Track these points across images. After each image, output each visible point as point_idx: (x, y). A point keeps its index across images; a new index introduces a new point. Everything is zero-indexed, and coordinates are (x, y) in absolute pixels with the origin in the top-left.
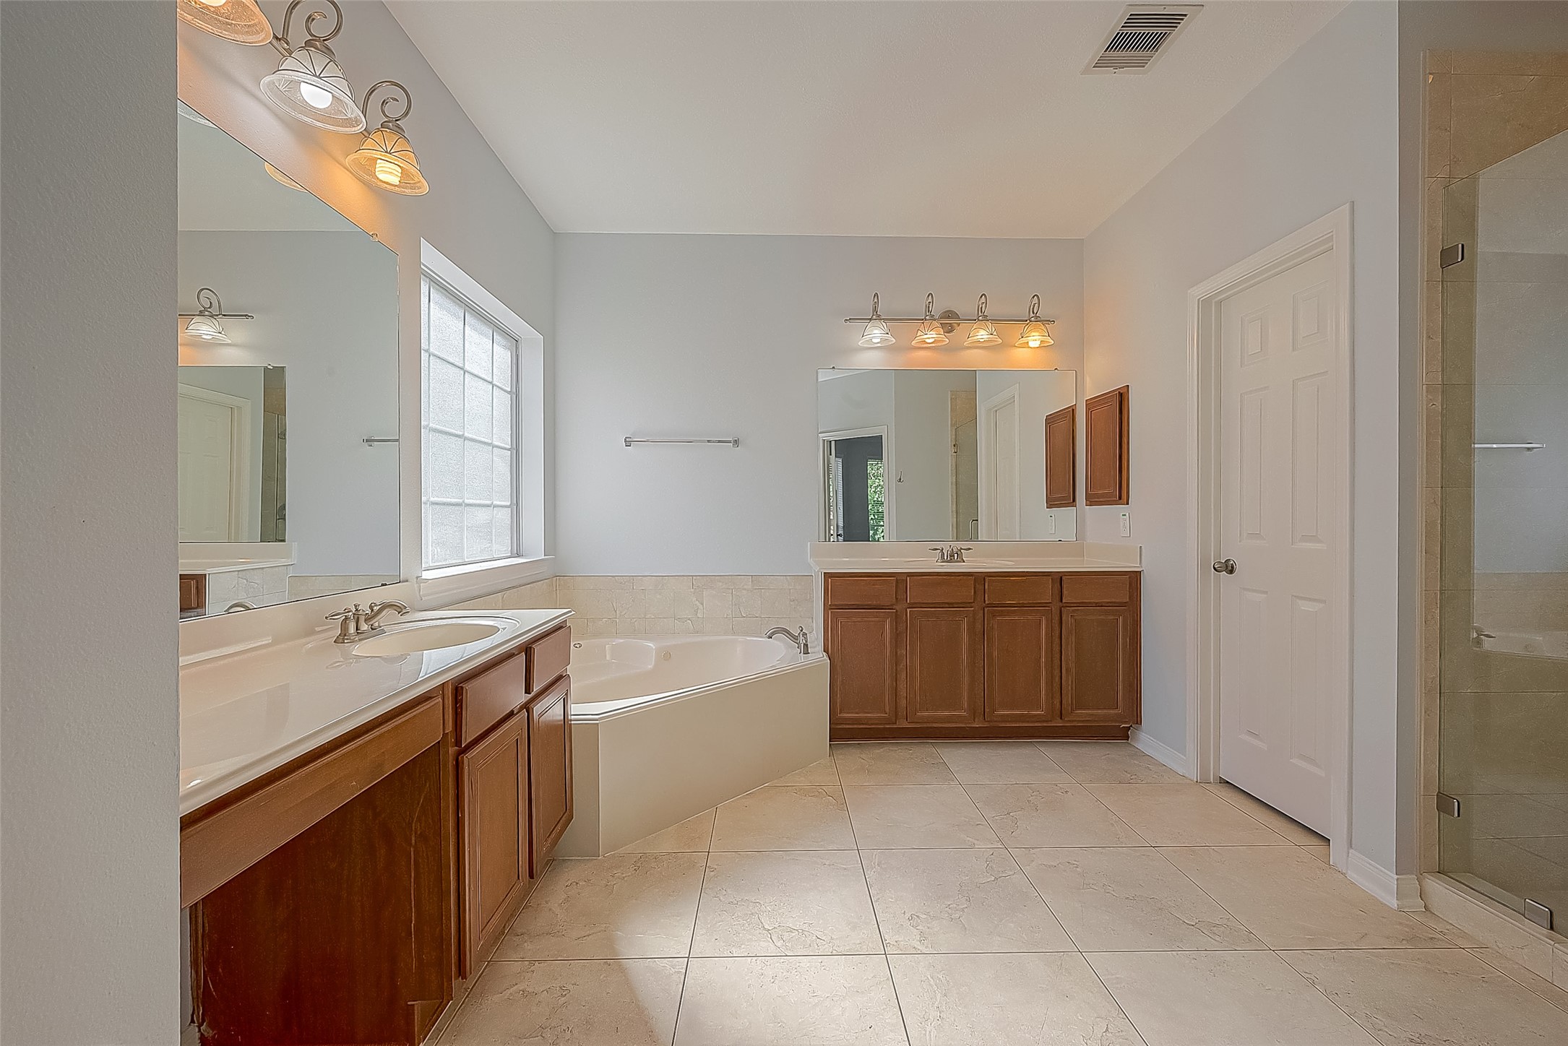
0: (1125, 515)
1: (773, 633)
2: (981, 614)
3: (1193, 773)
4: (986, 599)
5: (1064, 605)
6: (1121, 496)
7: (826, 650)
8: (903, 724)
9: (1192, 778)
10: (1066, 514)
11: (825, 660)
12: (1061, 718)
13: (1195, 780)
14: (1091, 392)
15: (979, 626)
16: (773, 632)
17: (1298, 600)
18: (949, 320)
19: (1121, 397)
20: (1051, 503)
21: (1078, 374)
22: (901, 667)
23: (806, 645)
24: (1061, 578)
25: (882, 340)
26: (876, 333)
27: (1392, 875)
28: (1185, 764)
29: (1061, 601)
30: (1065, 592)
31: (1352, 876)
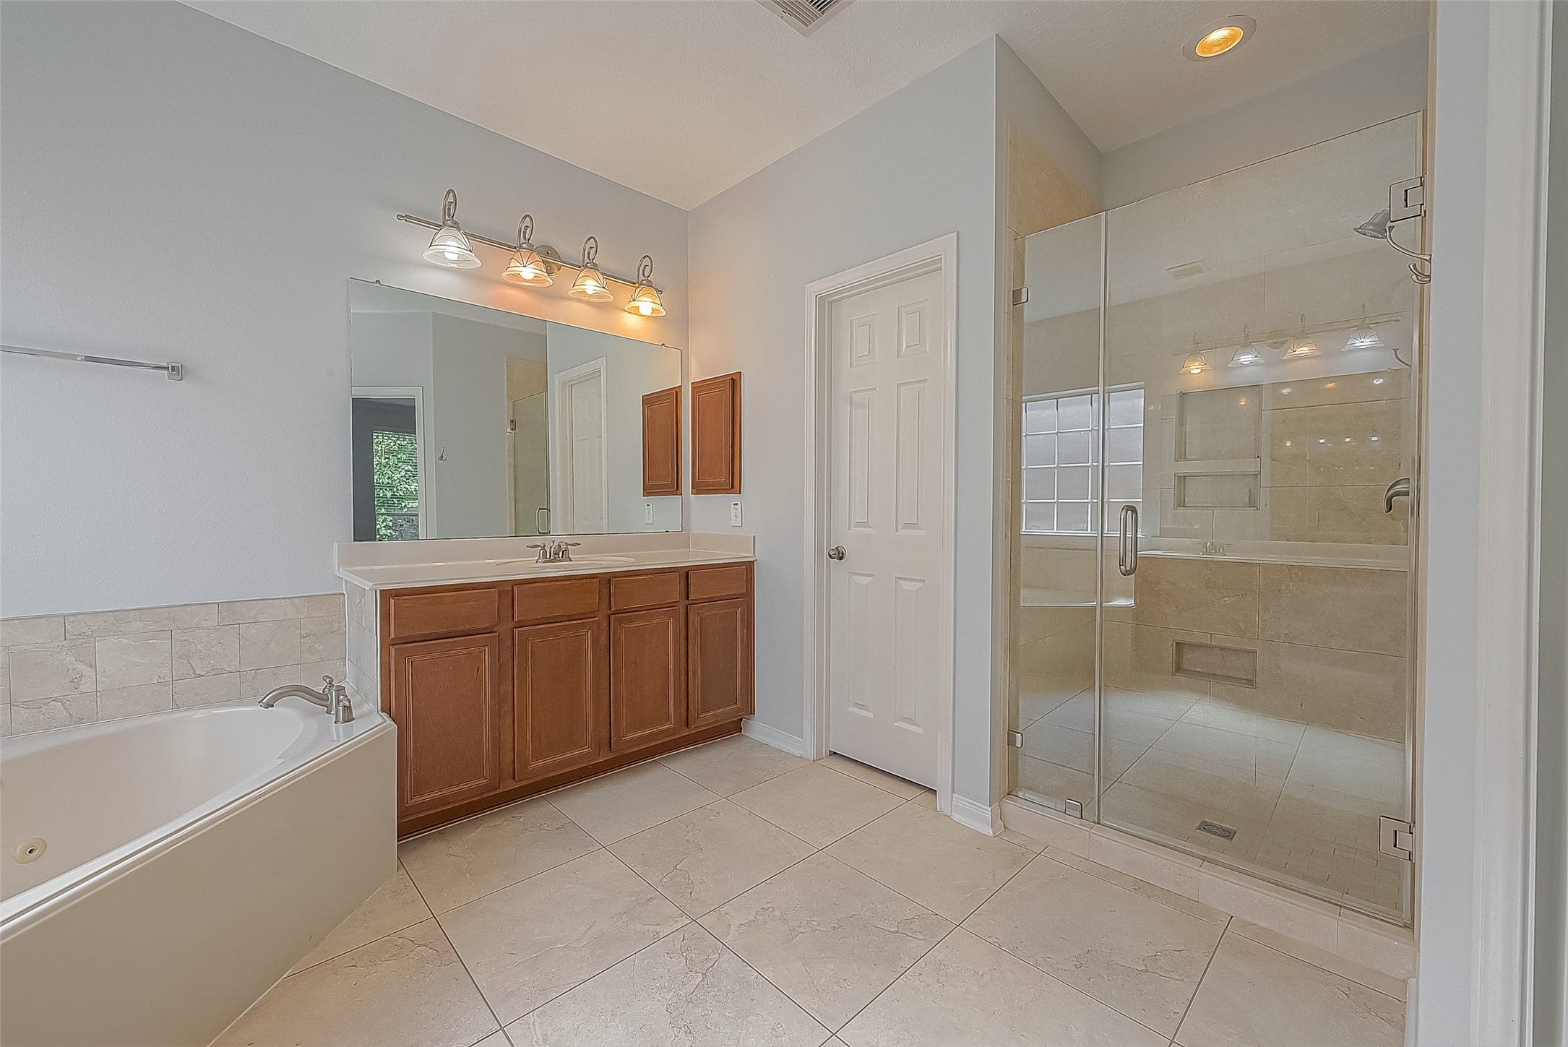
0: (737, 504)
1: (276, 698)
2: (605, 624)
3: (810, 754)
4: (612, 605)
5: (690, 602)
6: (732, 485)
7: (386, 709)
8: (510, 785)
9: (809, 757)
10: (670, 503)
11: (390, 725)
12: (687, 727)
13: (812, 759)
14: (696, 376)
15: (604, 640)
16: (276, 696)
17: (900, 581)
18: (549, 258)
19: (734, 382)
20: (649, 490)
21: (683, 353)
22: (506, 708)
23: (348, 709)
24: (688, 573)
25: (462, 260)
26: (452, 248)
27: (986, 808)
28: (802, 746)
29: (688, 599)
30: (692, 589)
31: (957, 817)
